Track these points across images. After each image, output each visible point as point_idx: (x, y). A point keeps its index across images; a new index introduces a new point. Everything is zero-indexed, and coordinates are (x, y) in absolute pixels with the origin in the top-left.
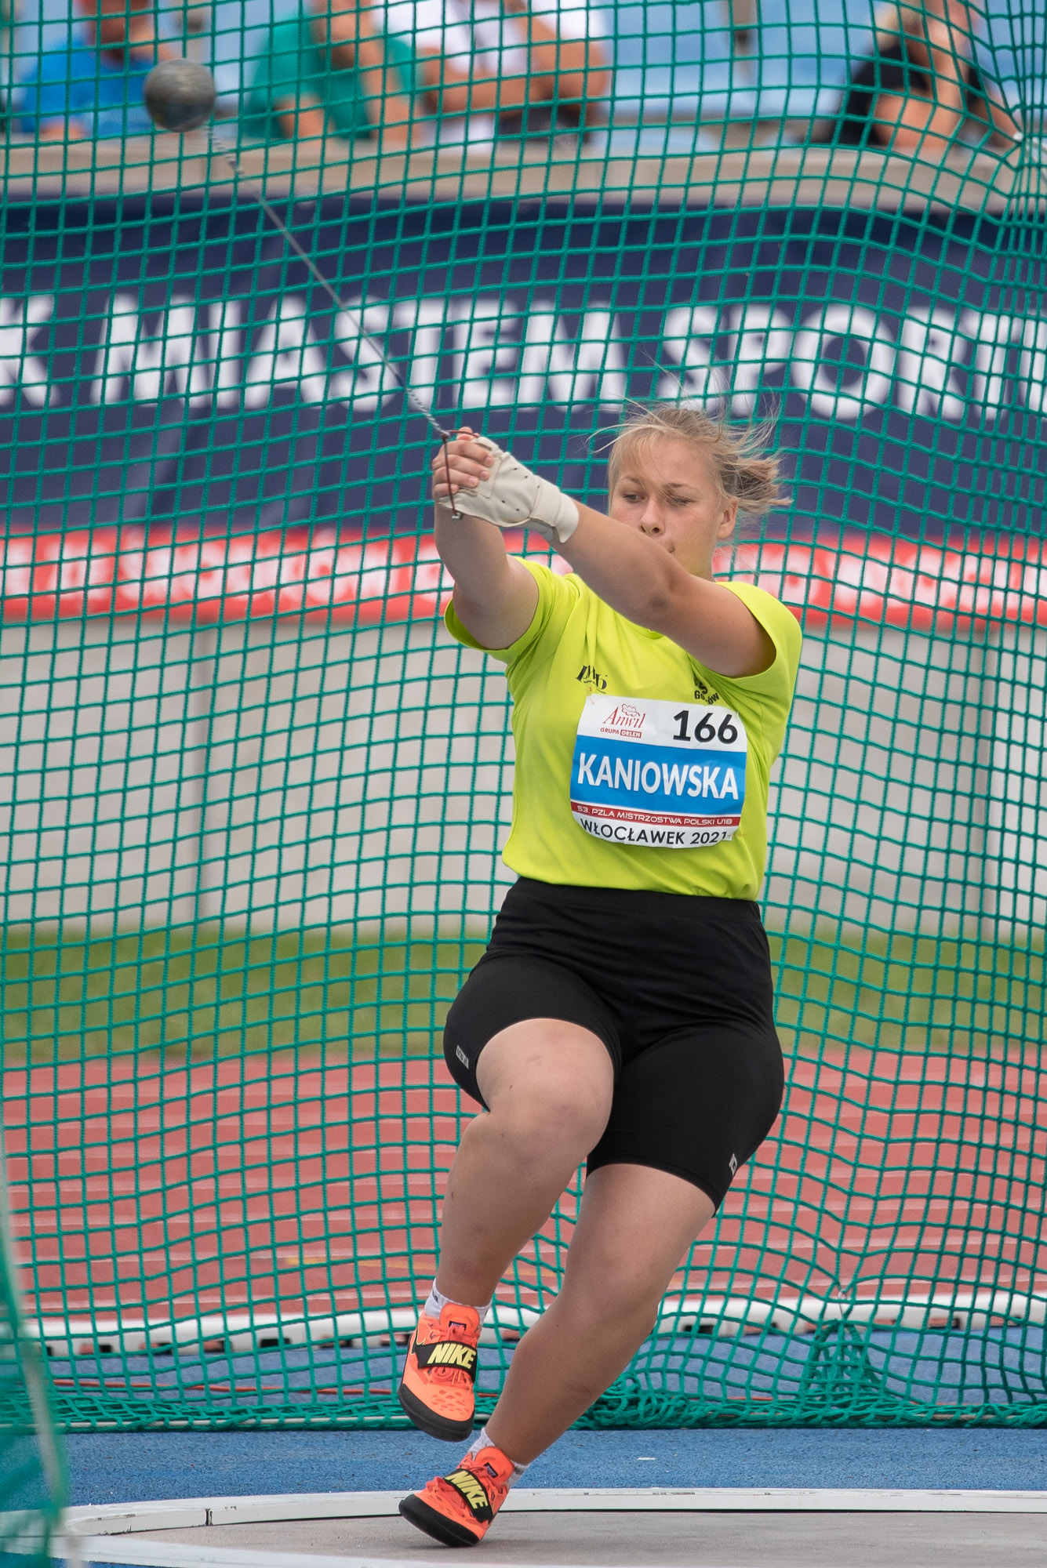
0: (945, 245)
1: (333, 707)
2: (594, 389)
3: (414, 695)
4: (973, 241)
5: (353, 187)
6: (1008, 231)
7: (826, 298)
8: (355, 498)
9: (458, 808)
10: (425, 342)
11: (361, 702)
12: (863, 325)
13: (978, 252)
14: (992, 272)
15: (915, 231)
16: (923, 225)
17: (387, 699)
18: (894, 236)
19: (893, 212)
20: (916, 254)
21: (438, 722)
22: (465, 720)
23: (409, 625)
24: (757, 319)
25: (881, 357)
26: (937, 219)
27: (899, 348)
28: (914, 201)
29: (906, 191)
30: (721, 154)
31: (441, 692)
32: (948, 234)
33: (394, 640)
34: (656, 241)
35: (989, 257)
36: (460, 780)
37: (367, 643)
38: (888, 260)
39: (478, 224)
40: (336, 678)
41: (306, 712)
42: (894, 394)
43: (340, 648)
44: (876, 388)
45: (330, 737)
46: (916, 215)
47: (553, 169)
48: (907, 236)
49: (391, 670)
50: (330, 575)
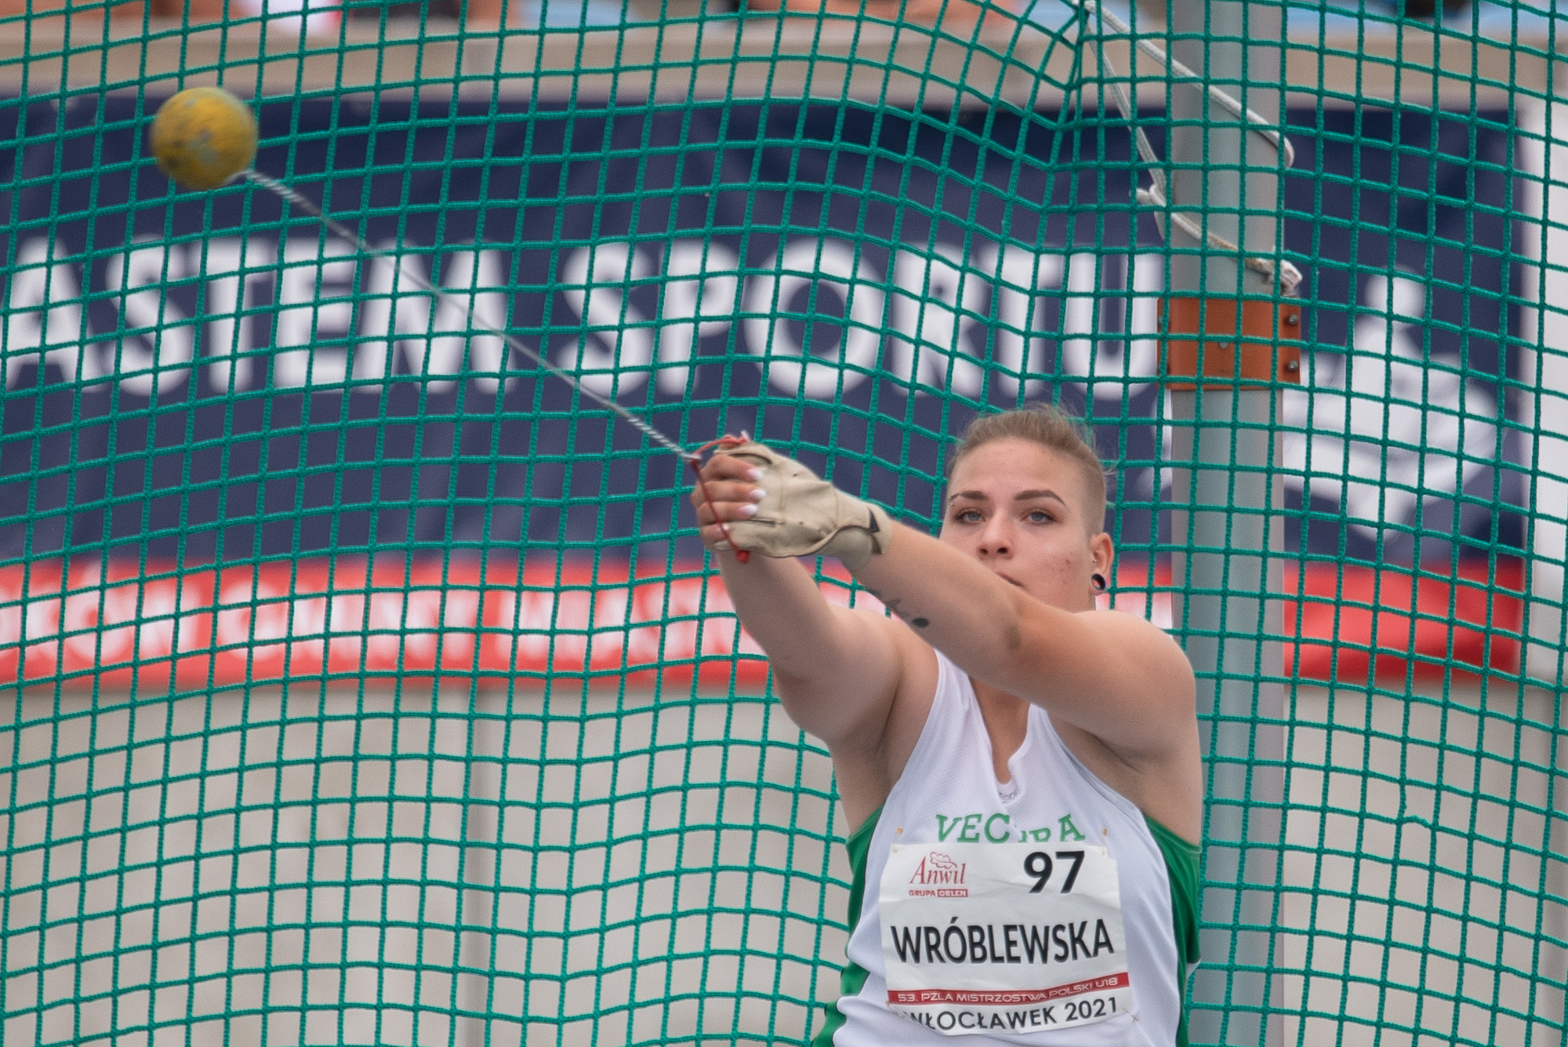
0: (982, 156)
1: (106, 812)
2: (467, 358)
3: (221, 792)
4: (1018, 153)
5: (111, 80)
6: (1068, 137)
7: (785, 225)
8: (127, 518)
9: (288, 948)
10: (226, 297)
11: (145, 805)
12: (837, 263)
13: (1026, 168)
14: (1048, 194)
15: (941, 135)
16: (951, 126)
17: (182, 800)
18: (912, 141)
19: (911, 110)
20: (944, 168)
21: (255, 827)
22: (294, 823)
23: (208, 694)
24: (684, 261)
25: (866, 305)
26: (973, 119)
27: (891, 293)
28: (938, 93)
29: (925, 77)
30: (622, 27)
31: (259, 787)
32: (985, 140)
33: (189, 716)
34: (535, 150)
35: (1041, 174)
36: (290, 907)
37: (151, 721)
38: (905, 175)
39: (286, 131)
40: (109, 771)
41: (68, 819)
42: (887, 356)
43: (113, 729)
44: (861, 348)
45: (103, 855)
46: (941, 113)
47: (387, 51)
48: (930, 141)
49: (185, 757)
50: (98, 626)
